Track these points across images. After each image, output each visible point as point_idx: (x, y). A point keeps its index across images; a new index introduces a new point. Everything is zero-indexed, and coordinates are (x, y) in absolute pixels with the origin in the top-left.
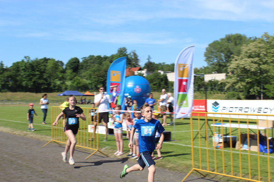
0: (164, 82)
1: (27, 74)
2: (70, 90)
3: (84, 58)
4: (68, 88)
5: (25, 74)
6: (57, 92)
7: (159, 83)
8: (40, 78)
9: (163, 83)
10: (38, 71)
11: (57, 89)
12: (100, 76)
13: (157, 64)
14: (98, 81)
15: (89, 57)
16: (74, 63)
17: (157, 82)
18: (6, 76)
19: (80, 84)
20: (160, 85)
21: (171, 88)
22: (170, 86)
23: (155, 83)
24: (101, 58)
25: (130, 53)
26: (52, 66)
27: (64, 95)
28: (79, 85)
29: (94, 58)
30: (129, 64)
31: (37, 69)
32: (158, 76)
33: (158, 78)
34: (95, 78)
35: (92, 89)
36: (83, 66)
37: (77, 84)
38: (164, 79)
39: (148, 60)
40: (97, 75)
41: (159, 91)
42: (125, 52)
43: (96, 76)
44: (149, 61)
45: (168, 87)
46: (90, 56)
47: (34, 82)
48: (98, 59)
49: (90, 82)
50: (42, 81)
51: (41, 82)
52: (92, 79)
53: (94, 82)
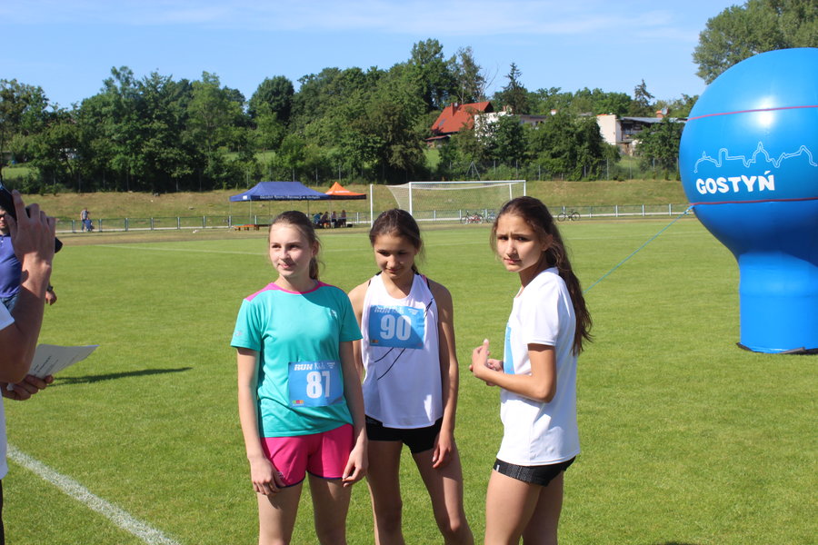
0: (587, 144)
1: (125, 128)
2: (272, 180)
3: (307, 77)
4: (263, 172)
5: (118, 131)
6: (228, 188)
7: (572, 150)
8: (167, 143)
9: (583, 149)
10: (159, 118)
11: (227, 179)
12: (373, 131)
13: (532, 93)
14: (365, 146)
15: (321, 75)
16: (277, 93)
17: (563, 147)
18: (53, 136)
19: (302, 159)
20: (574, 156)
21: (612, 165)
22: (609, 158)
23: (556, 149)
24: (362, 74)
25: (454, 59)
26: (206, 98)
27: (255, 198)
28: (299, 163)
29: (338, 76)
30: (452, 92)
31: (157, 112)
32: (568, 125)
33: (568, 132)
34: (354, 137)
35: (344, 175)
36: (303, 103)
37: (293, 161)
38: (587, 135)
39: (510, 80)
40: (360, 127)
41: (573, 177)
42: (437, 56)
43: (358, 131)
44: (513, 83)
45: (603, 163)
46: (326, 71)
47: (150, 157)
48: (352, 81)
49: (338, 153)
50: (176, 151)
51: (171, 155)
52: (344, 141)
53: (348, 152)
